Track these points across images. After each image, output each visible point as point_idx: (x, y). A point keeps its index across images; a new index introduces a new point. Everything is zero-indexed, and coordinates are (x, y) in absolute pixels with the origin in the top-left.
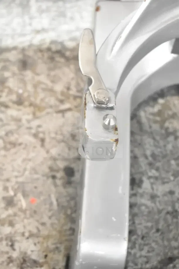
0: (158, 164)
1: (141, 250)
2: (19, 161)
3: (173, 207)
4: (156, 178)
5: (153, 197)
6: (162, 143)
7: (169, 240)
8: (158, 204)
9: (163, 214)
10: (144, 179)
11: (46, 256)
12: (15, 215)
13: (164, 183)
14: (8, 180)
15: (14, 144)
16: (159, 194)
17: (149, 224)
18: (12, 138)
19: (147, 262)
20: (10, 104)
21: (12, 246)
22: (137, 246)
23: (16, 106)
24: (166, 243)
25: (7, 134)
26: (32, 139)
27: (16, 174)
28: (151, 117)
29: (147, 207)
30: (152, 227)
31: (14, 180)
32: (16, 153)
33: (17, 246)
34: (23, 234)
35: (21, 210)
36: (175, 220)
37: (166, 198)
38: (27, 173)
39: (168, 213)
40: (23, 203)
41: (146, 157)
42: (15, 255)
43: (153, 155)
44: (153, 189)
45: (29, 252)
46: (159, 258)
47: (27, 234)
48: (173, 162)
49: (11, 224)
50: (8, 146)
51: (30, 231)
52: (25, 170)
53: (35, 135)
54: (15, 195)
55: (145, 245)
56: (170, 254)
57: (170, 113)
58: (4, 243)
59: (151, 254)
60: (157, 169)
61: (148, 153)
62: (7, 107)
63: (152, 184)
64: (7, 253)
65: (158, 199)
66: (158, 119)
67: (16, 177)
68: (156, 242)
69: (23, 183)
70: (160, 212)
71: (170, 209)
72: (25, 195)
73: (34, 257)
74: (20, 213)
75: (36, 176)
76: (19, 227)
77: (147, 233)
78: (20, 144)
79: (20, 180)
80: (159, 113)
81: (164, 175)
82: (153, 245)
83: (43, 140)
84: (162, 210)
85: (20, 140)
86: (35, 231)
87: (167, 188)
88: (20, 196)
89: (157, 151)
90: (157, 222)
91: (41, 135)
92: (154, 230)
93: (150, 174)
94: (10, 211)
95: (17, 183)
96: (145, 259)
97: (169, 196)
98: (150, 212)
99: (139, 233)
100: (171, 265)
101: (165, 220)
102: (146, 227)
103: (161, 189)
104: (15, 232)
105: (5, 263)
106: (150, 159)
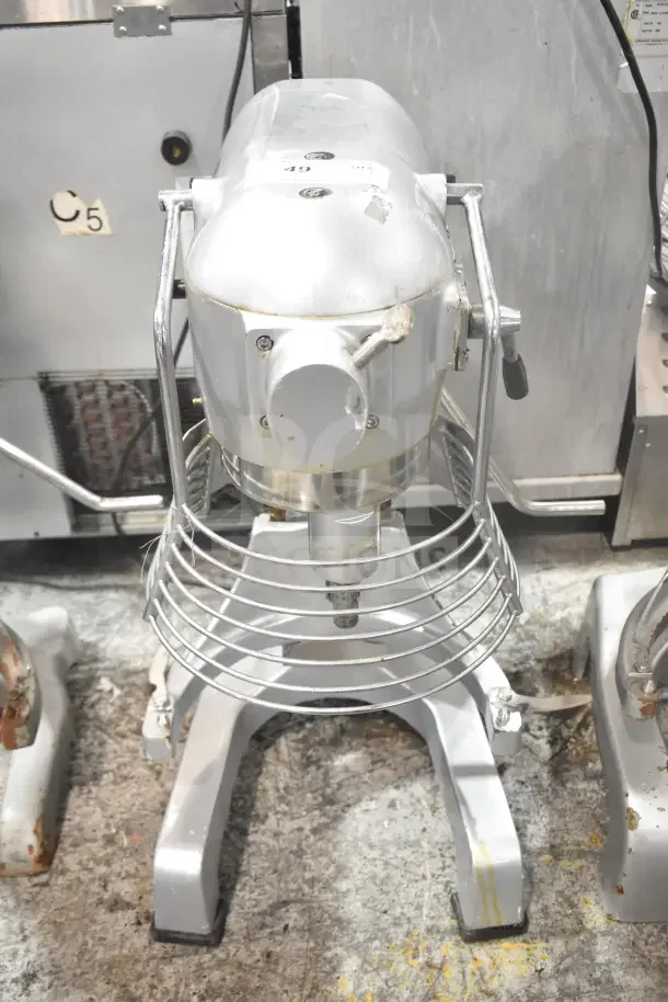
0: (290, 798)
1: (251, 892)
2: (128, 796)
3: (299, 845)
4: (285, 813)
5: (277, 835)
6: (300, 773)
7: (286, 882)
8: (281, 842)
9: (287, 852)
10: (270, 814)
11: (141, 898)
12: (114, 854)
13: (293, 819)
14: (112, 817)
15: (125, 778)
16: (285, 831)
17: (266, 865)
18: (124, 772)
19: (256, 906)
20: (128, 734)
21: (105, 887)
22: (247, 888)
23: (134, 736)
24: (282, 885)
25: (119, 767)
26: (146, 772)
27: (122, 810)
28: (293, 744)
29: (267, 845)
30: (269, 867)
31: (118, 816)
32: (126, 787)
33: (110, 887)
34: (119, 875)
35: (122, 849)
36: (298, 860)
37: (292, 836)
38: (135, 809)
39: (291, 852)
40: (125, 842)
41: (278, 790)
42: (106, 896)
43: (286, 788)
44: (278, 825)
45: (122, 894)
46: (271, 902)
47: (123, 875)
48: (309, 795)
49: (108, 863)
50: (119, 780)
51: (127, 872)
52: (133, 805)
53: (151, 768)
54: (117, 832)
55: (257, 887)
56: (284, 898)
57: (317, 739)
58: (97, 883)
59: (262, 897)
60: (288, 804)
61: (281, 785)
62: (124, 736)
63: (278, 820)
64: (98, 894)
65: (282, 837)
66: (301, 746)
67: (122, 813)
68: (271, 884)
69: (128, 820)
70: (281, 850)
71: (295, 847)
72: (129, 833)
73: (127, 899)
74: (119, 852)
75: (144, 812)
76: (116, 867)
77: (262, 875)
78: (132, 778)
79: (125, 816)
80: (304, 740)
81: (295, 810)
82: (267, 887)
83: (159, 773)
84: (286, 848)
85: (133, 773)
86: (132, 871)
87: (296, 824)
88: (122, 833)
89: (292, 783)
90: (276, 862)
91: (158, 768)
92: (271, 871)
93: (278, 809)
94: (109, 850)
95: (122, 819)
96: (254, 903)
97: (297, 833)
98: (269, 851)
99: (253, 873)
100: (284, 909)
101: (287, 860)
102: (262, 868)
103: (288, 826)
104: (111, 873)
105: (94, 905)
106: (282, 791)
